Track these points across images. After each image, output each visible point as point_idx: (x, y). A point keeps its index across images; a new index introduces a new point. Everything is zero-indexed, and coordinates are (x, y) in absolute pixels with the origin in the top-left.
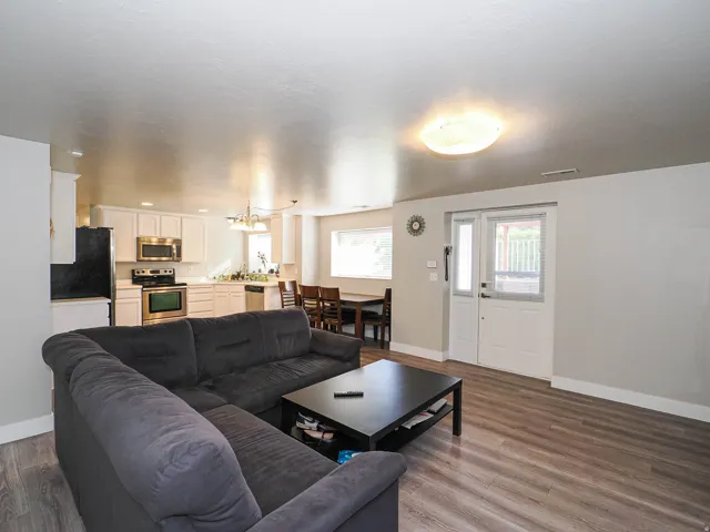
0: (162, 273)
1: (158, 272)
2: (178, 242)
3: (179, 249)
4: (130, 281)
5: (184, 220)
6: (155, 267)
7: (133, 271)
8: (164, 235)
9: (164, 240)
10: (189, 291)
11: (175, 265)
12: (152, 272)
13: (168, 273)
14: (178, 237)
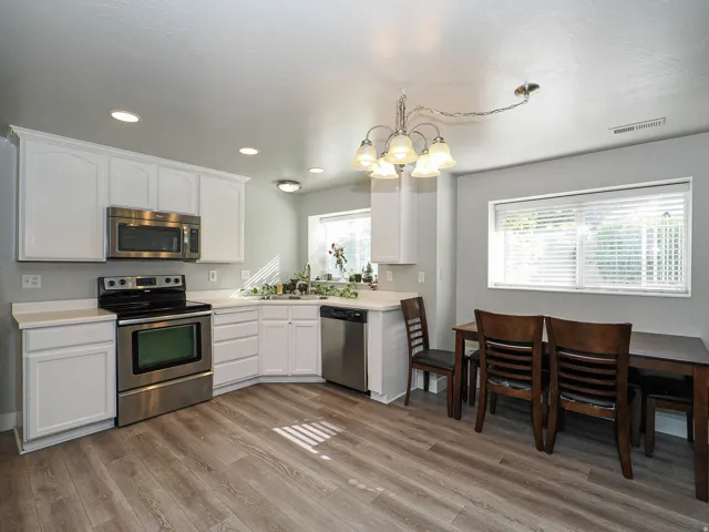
0: (162, 284)
1: (151, 281)
2: (193, 223)
3: (195, 236)
4: (94, 302)
5: (202, 179)
6: (146, 271)
7: (101, 281)
8: (164, 208)
9: (165, 216)
10: (215, 320)
11: (186, 269)
12: (139, 282)
13: (172, 284)
14: (192, 211)
